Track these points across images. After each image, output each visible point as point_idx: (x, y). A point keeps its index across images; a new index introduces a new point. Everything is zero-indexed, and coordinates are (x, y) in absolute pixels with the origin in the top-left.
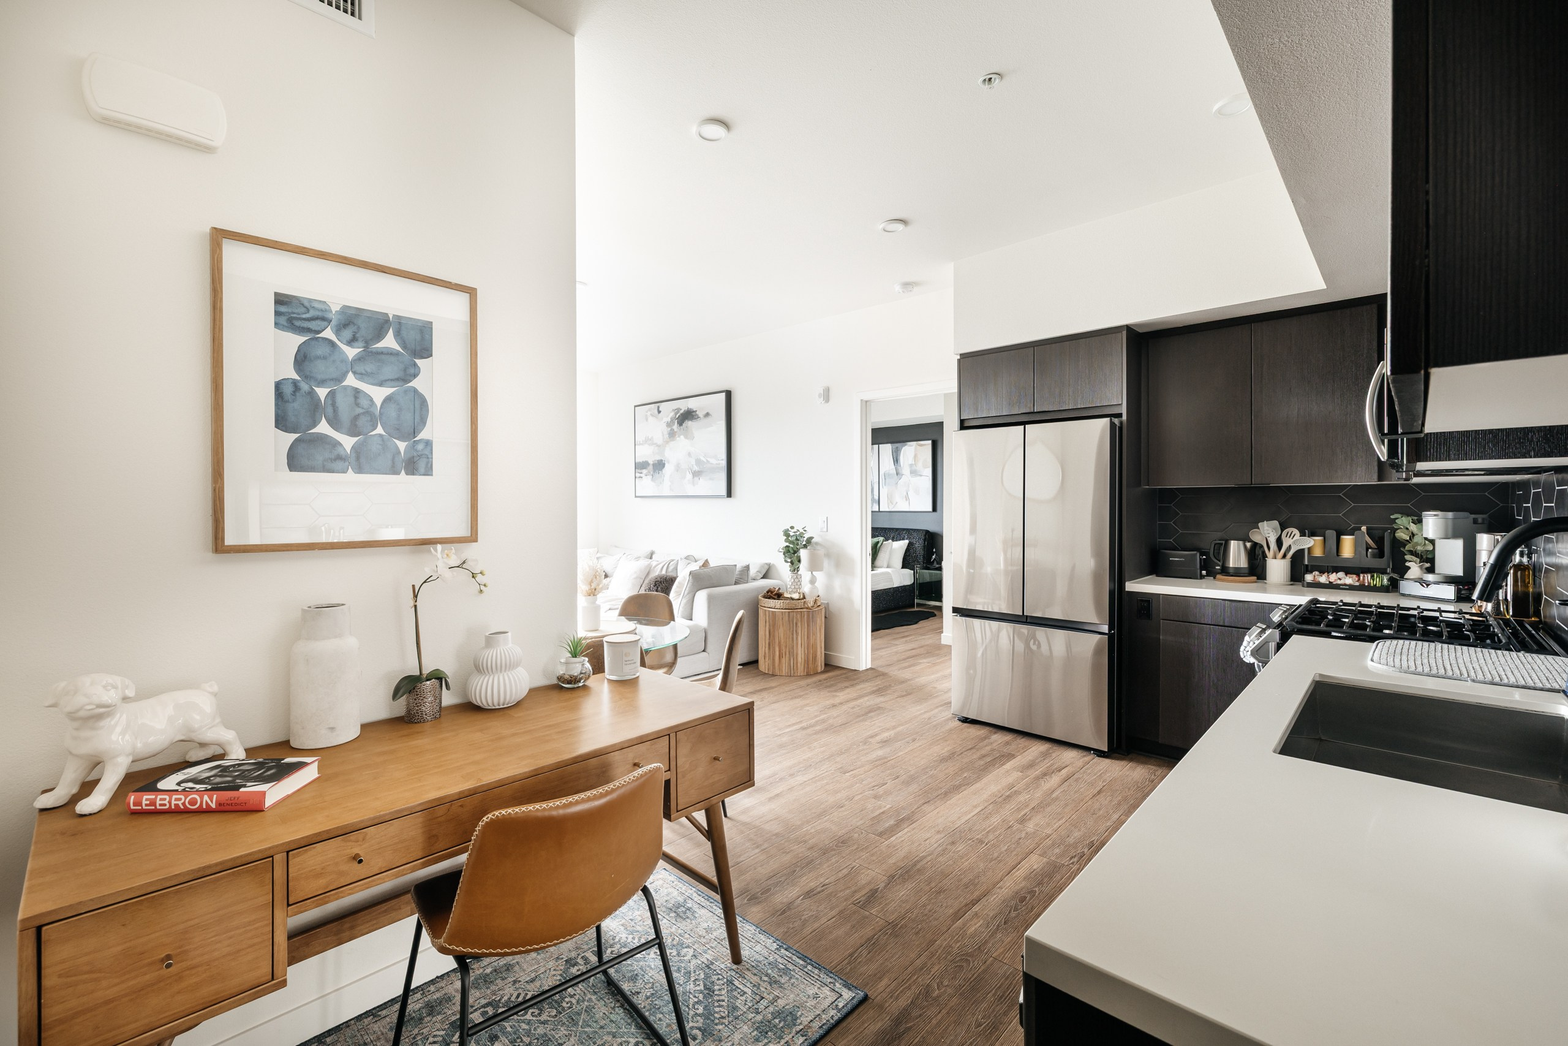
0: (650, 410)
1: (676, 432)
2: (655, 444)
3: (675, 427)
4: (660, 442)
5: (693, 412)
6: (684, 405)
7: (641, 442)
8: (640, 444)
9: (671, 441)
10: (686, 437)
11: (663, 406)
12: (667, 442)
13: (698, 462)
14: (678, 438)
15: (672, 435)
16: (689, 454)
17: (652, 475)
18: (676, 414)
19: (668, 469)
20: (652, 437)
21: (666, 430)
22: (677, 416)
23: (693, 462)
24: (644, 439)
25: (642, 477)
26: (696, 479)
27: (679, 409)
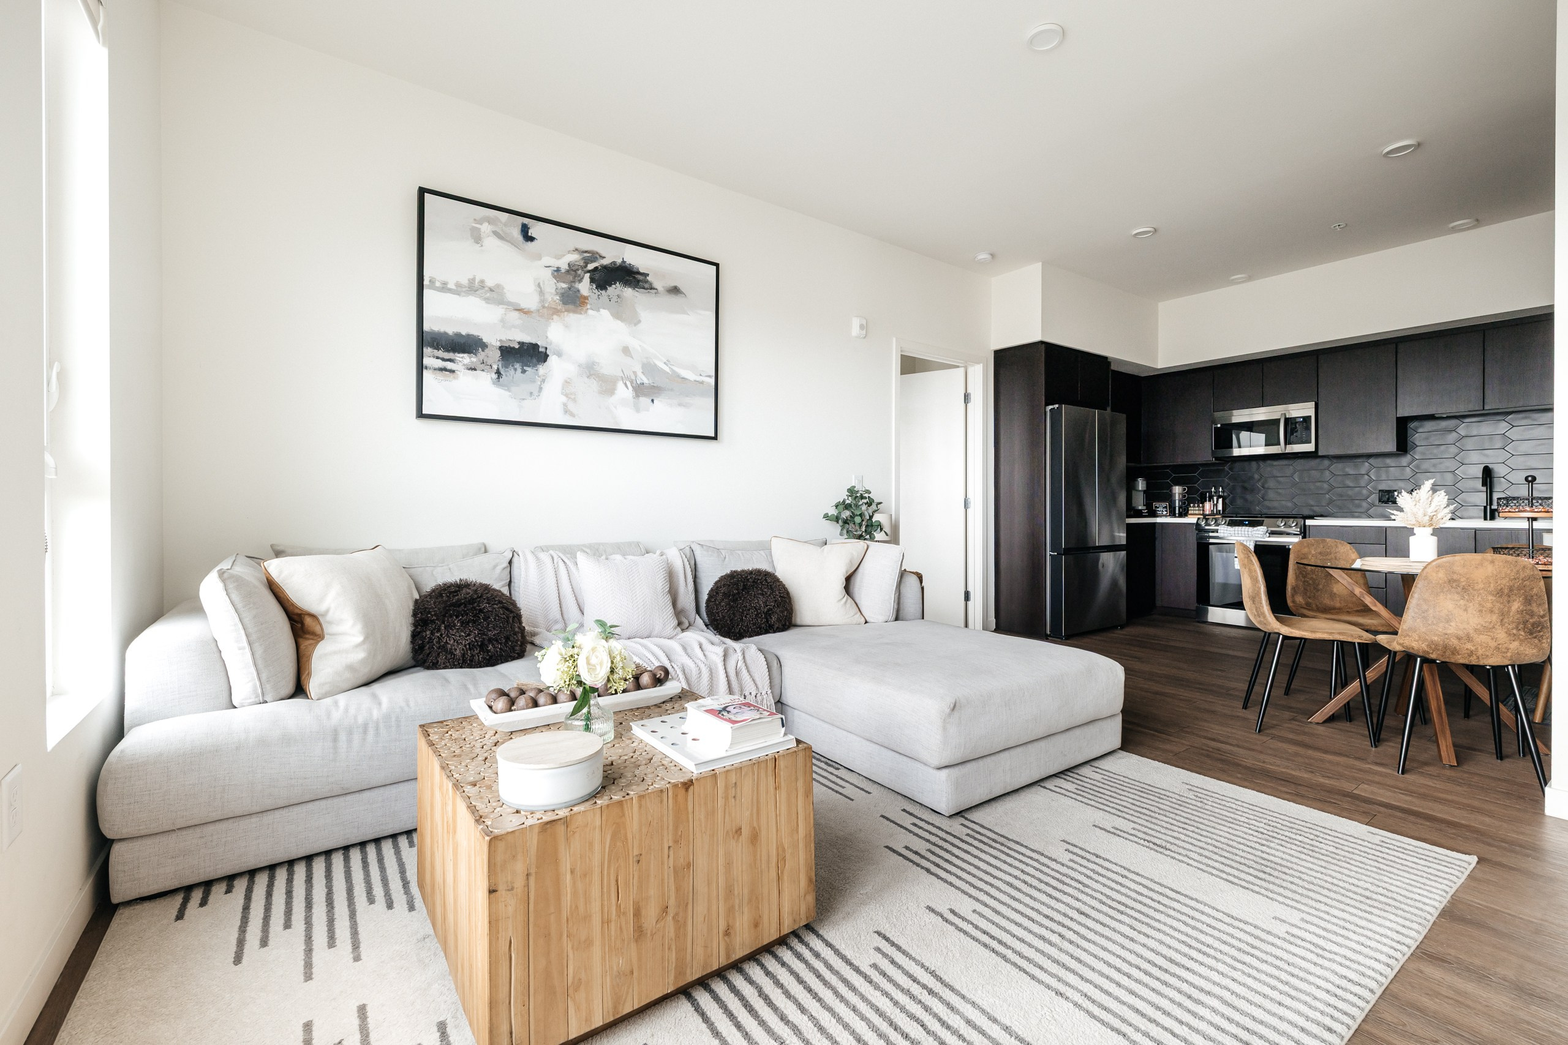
0: (489, 221)
1: (586, 298)
2: (509, 304)
3: (585, 286)
4: (531, 302)
5: (639, 273)
6: (612, 254)
7: (451, 286)
8: (444, 288)
9: (568, 311)
10: (617, 316)
11: (536, 229)
12: (556, 312)
13: (649, 368)
14: (590, 312)
15: (572, 300)
16: (626, 351)
17: (498, 372)
18: (587, 261)
19: (554, 368)
20: (498, 286)
21: (552, 288)
22: (591, 267)
23: (638, 369)
24: (465, 282)
25: (452, 371)
26: (644, 401)
27: (594, 256)
